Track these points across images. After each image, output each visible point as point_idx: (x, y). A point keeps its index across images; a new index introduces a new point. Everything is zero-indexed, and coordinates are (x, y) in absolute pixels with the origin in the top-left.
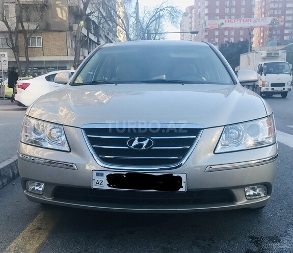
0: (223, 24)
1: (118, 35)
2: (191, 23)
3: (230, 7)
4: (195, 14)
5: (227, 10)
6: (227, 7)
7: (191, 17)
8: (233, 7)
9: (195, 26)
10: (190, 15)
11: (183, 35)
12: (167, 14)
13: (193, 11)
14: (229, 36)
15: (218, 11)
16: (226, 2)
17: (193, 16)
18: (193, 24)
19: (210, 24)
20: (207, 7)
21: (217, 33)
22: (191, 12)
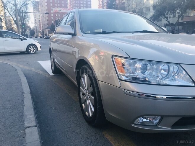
3: (57, 3)
5: (56, 5)
6: (55, 3)
8: (59, 4)
9: (41, 11)
11: (35, 15)
12: (31, 3)
14: (58, 17)
15: (51, 5)
16: (55, 1)
19: (55, 10)
20: (46, 2)
21: (52, 15)
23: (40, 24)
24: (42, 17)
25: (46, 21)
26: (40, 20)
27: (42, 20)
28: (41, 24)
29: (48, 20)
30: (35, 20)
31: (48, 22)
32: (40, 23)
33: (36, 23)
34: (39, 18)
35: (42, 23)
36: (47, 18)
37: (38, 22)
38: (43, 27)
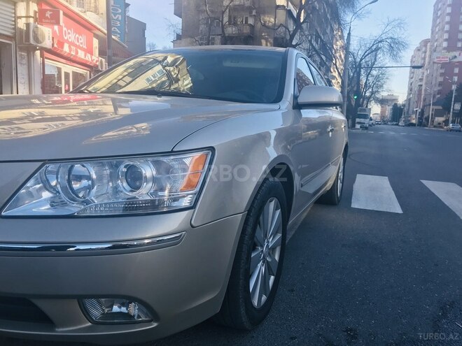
0: (455, 57)
1: (332, 70)
2: (424, 58)
4: (430, 48)
7: (425, 52)
10: (424, 49)
11: (413, 73)
12: (386, 47)
13: (429, 44)
17: (428, 50)
18: (427, 59)
22: (426, 46)
23: (420, 94)
24: (427, 76)
25: (437, 85)
26: (423, 83)
27: (426, 84)
28: (423, 92)
29: (440, 84)
30: (411, 84)
31: (439, 88)
32: (420, 91)
33: (411, 90)
34: (421, 80)
35: (426, 90)
36: (441, 79)
37: (416, 89)
38: (425, 100)
